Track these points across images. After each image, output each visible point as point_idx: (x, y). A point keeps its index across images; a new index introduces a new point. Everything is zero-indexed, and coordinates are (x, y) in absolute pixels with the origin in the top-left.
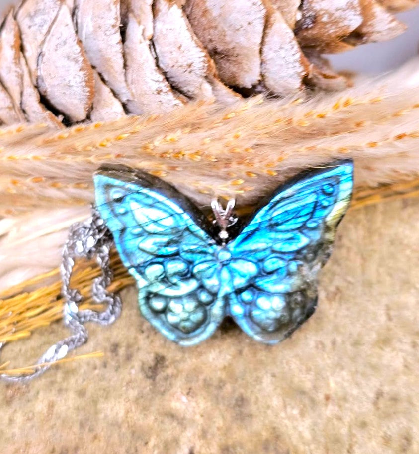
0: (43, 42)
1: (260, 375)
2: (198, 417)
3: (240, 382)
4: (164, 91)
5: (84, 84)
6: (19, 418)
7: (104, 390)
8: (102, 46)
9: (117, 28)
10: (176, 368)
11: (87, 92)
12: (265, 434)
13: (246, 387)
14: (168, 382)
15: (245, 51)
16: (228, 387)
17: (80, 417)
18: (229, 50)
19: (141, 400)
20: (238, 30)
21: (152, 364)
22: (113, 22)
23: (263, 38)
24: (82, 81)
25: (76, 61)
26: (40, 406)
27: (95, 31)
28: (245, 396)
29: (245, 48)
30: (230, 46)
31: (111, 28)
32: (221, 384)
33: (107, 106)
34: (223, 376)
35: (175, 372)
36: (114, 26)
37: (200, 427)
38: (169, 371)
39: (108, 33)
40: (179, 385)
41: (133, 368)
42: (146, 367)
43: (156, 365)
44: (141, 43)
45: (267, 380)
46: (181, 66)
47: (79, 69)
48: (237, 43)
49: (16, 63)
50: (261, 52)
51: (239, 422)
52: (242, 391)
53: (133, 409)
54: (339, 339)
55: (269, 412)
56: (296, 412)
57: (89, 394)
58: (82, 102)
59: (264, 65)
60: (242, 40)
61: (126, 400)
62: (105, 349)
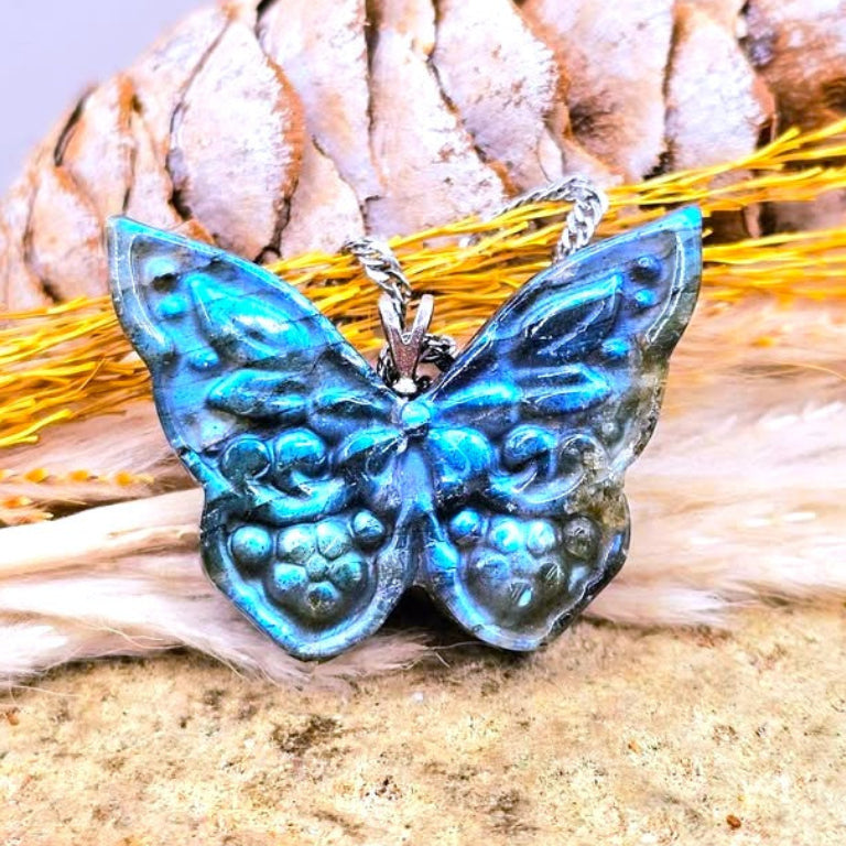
0: (187, 84)
4: (457, 151)
5: (280, 138)
8: (322, 68)
9: (359, 28)
11: (284, 157)
15: (630, 92)
18: (593, 100)
20: (615, 44)
22: (350, 17)
23: (672, 54)
24: (277, 134)
25: (265, 95)
29: (630, 84)
30: (597, 89)
31: (345, 29)
33: (324, 204)
36: (351, 26)
39: (337, 42)
44: (408, 61)
46: (498, 93)
47: (270, 110)
48: (611, 77)
49: (121, 130)
50: (666, 90)
58: (271, 187)
59: (673, 118)
60: (624, 66)
62: (190, 697)
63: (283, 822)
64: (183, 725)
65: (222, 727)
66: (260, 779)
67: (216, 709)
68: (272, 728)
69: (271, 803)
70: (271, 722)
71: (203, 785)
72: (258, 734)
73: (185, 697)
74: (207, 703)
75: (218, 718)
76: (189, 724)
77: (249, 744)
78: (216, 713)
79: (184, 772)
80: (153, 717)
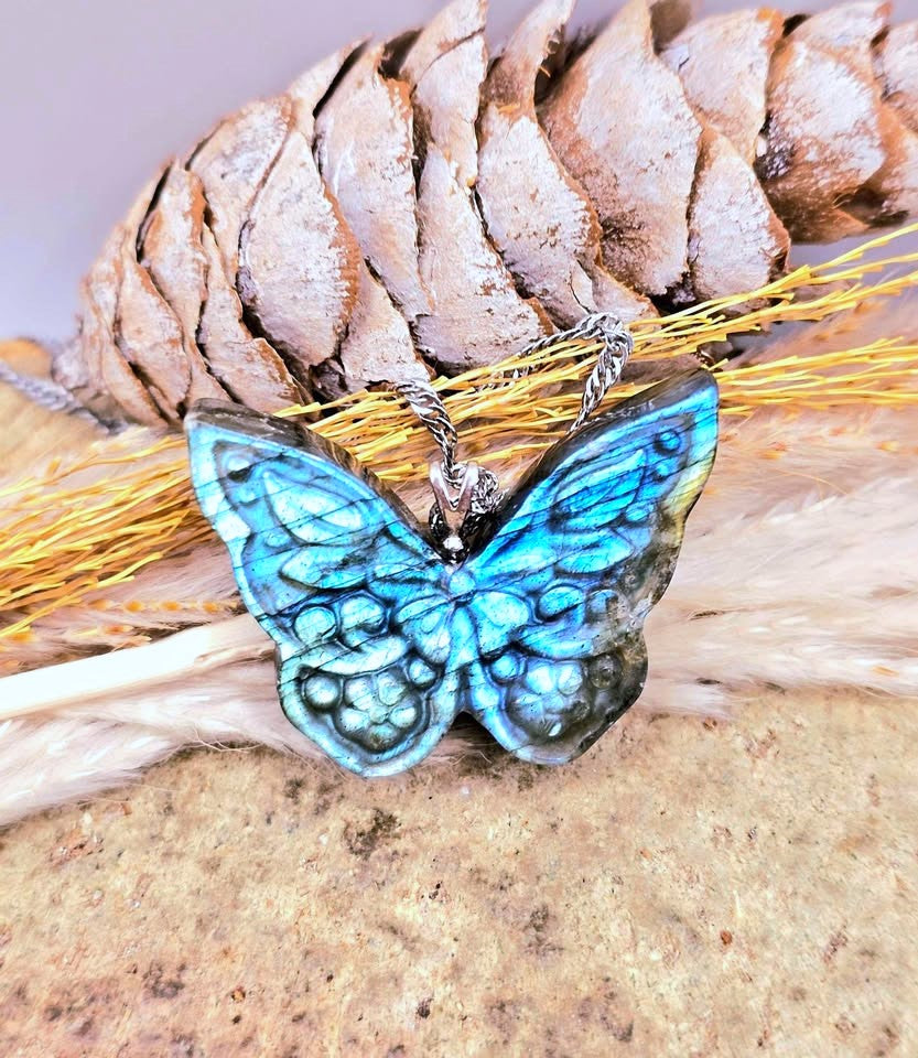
1: (590, 876)
2: (446, 941)
3: (544, 881)
6: (73, 897)
7: (259, 865)
9: (408, 163)
10: (414, 840)
12: (585, 989)
13: (557, 892)
14: (395, 866)
16: (520, 889)
17: (198, 911)
19: (334, 894)
21: (367, 828)
22: (399, 151)
24: (335, 268)
26: (120, 881)
27: (361, 174)
28: (552, 911)
31: (395, 162)
32: (505, 884)
34: (513, 867)
35: (412, 847)
36: (401, 159)
37: (448, 961)
38: (400, 845)
40: (417, 874)
41: (325, 831)
42: (353, 831)
43: (374, 830)
45: (603, 887)
51: (532, 958)
52: (548, 899)
53: (314, 909)
54: (764, 828)
55: (600, 948)
56: (655, 956)
57: (225, 870)
58: (330, 314)
61: (302, 892)
62: (274, 788)
63: (352, 931)
64: (269, 821)
65: (301, 824)
66: (333, 884)
67: (296, 803)
68: (342, 825)
69: (343, 911)
70: (342, 818)
71: (288, 889)
72: (331, 830)
73: (269, 789)
74: (288, 796)
75: (296, 813)
76: (273, 820)
77: (324, 839)
78: (295, 808)
79: (270, 875)
80: (242, 810)
